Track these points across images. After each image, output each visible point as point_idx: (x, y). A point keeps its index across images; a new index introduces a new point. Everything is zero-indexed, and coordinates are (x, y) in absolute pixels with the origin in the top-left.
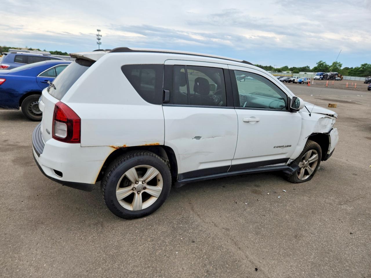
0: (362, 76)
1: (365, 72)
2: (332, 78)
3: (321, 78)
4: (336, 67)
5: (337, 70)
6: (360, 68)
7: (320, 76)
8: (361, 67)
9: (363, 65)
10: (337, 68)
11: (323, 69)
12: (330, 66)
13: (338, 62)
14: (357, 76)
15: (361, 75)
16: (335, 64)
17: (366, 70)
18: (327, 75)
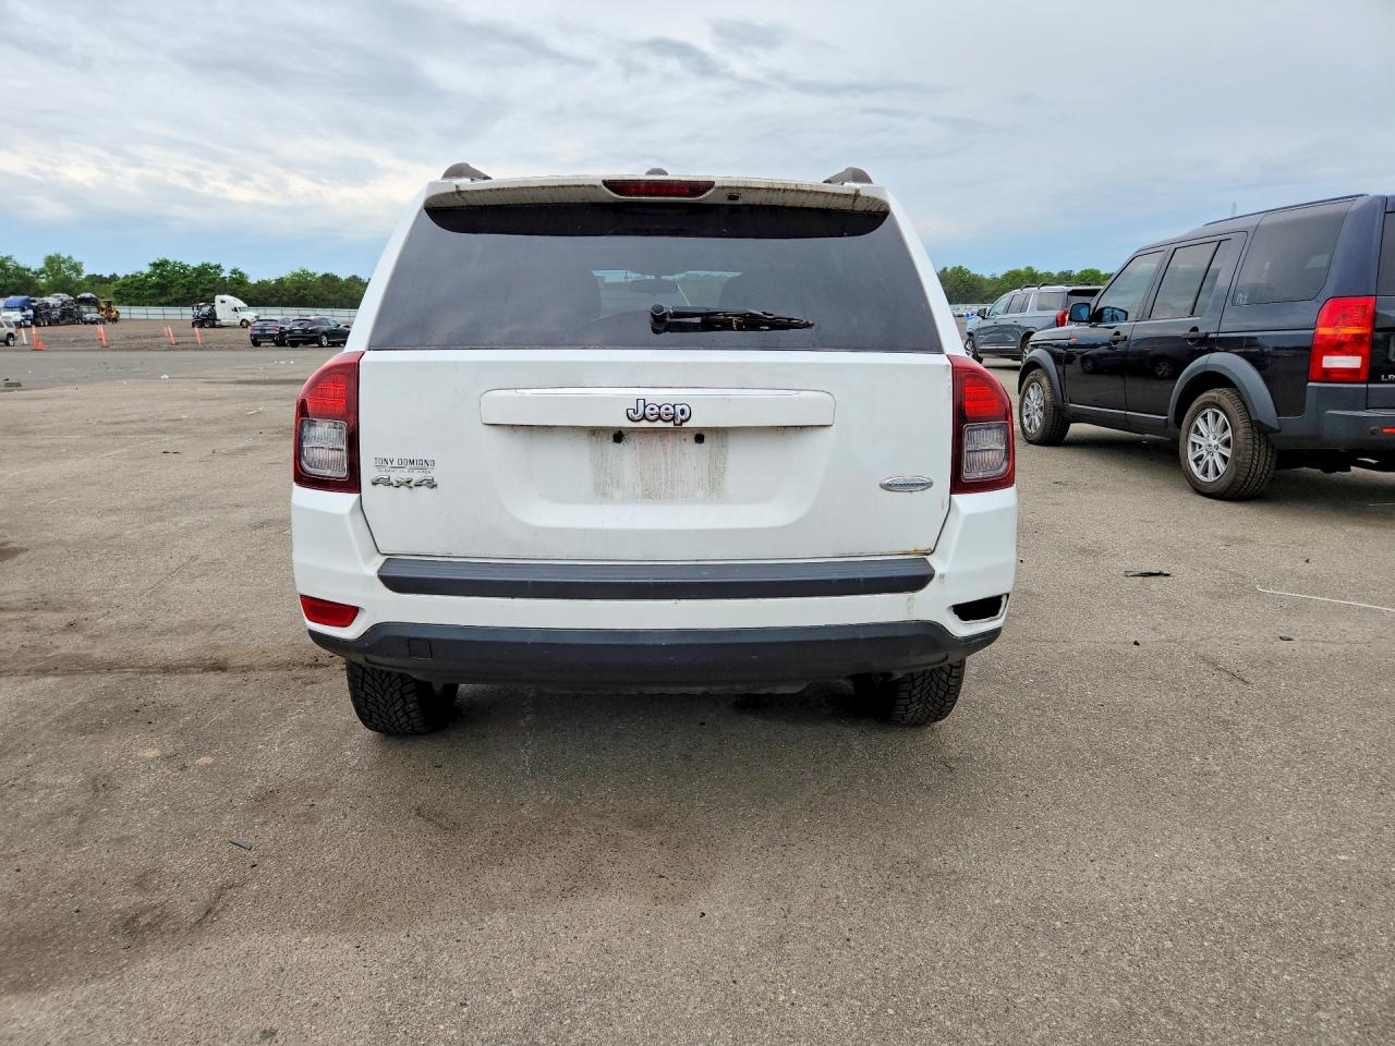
0: (168, 304)
1: (173, 290)
2: (68, 316)
3: (27, 317)
4: (60, 275)
5: (72, 285)
6: (148, 276)
7: (23, 310)
8: (154, 272)
9: (155, 265)
10: (68, 279)
11: (13, 284)
12: (35, 273)
13: (65, 255)
14: (151, 304)
15: (162, 300)
16: (52, 262)
17: (172, 282)
18: (47, 306)
